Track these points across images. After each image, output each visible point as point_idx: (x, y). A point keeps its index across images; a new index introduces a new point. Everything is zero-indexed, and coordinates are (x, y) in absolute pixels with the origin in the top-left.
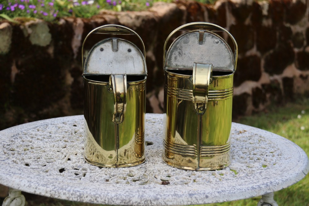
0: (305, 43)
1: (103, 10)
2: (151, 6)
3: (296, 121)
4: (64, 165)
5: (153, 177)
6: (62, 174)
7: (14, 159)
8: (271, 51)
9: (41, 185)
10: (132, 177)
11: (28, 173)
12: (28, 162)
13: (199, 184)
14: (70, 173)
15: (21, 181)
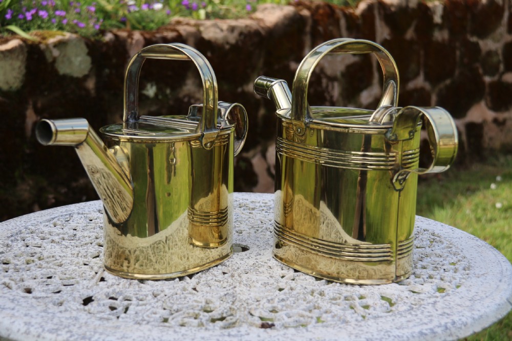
0: (502, 67)
1: (176, 18)
2: (254, 10)
3: (488, 193)
4: (92, 291)
5: (246, 312)
6: (87, 308)
7: (7, 280)
8: (448, 82)
9: (48, 331)
10: (210, 314)
11: (26, 307)
12: (31, 285)
13: (327, 327)
14: (102, 305)
15: (14, 322)
